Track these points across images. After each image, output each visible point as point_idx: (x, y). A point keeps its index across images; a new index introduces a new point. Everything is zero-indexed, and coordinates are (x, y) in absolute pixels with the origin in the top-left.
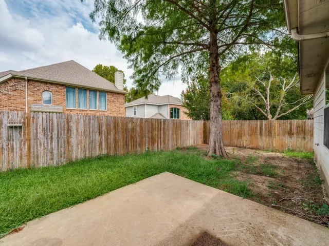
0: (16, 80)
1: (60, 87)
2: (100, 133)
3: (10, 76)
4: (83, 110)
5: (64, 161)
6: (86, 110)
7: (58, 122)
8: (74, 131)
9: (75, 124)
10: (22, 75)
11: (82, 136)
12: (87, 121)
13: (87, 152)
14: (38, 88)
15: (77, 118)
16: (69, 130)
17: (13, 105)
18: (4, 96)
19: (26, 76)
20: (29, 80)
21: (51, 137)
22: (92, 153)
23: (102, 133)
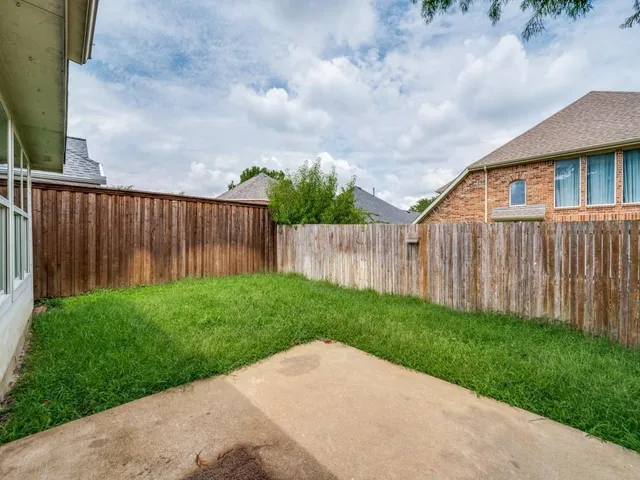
0: (475, 175)
1: (542, 167)
2: (548, 264)
3: (467, 171)
4: (598, 209)
5: (468, 306)
6: (611, 207)
7: (459, 237)
8: (485, 255)
9: (488, 241)
10: (480, 164)
11: (500, 265)
12: (513, 234)
13: (513, 303)
14: (503, 179)
15: (490, 229)
16: (476, 252)
17: (470, 213)
18: (461, 202)
19: (485, 165)
20: (489, 170)
21: (450, 261)
22: (524, 309)
23: (552, 266)
